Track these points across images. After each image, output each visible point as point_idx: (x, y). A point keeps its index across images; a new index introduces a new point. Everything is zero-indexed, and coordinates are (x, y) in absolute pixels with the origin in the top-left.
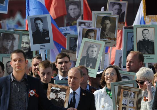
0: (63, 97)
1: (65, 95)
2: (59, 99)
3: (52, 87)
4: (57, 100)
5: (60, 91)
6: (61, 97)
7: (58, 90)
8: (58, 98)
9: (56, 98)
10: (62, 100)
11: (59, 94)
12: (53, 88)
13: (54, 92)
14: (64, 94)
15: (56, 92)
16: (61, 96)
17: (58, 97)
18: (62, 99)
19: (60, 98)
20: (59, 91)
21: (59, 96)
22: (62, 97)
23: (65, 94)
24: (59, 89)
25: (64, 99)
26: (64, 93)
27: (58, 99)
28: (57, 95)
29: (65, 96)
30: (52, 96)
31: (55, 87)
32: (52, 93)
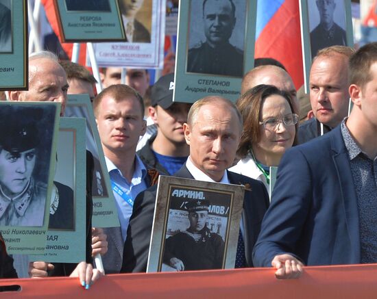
0: (219, 226)
1: (227, 216)
3: (173, 189)
4: (196, 237)
5: (206, 203)
6: (209, 227)
7: (198, 200)
8: (199, 229)
9: (192, 229)
10: (215, 236)
11: (202, 215)
12: (179, 193)
13: (183, 209)
14: (220, 215)
15: (191, 207)
16: (210, 222)
17: (197, 225)
18: (215, 230)
19: (205, 228)
20: (202, 204)
21: (202, 221)
22: (212, 225)
23: (224, 215)
24: (200, 196)
25: (222, 234)
26: (221, 209)
27: (200, 232)
28: (194, 219)
29: (224, 221)
30: (177, 221)
31: (188, 190)
32: (173, 212)
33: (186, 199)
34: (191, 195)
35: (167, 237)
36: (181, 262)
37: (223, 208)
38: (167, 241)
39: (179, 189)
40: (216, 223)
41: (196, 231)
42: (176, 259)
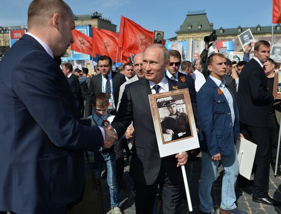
0: (183, 109)
1: (185, 103)
2: (176, 114)
3: (157, 99)
4: (174, 117)
5: (173, 101)
6: (179, 111)
7: (169, 101)
8: (174, 113)
9: (171, 114)
10: (183, 114)
11: (174, 106)
12: (160, 100)
13: (164, 107)
14: (181, 104)
15: (168, 104)
16: (178, 108)
17: (173, 112)
18: (181, 111)
19: (177, 112)
21: (175, 110)
23: (183, 104)
24: (170, 98)
25: (185, 112)
28: (171, 109)
30: (164, 113)
31: (163, 97)
32: (160, 109)
33: (164, 101)
34: (166, 99)
35: (161, 121)
36: (171, 131)
37: (182, 100)
38: (162, 123)
39: (159, 98)
40: (181, 108)
41: (173, 114)
42: (168, 130)
